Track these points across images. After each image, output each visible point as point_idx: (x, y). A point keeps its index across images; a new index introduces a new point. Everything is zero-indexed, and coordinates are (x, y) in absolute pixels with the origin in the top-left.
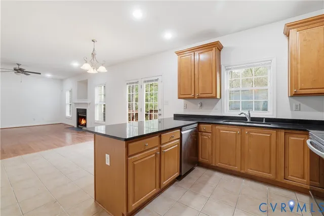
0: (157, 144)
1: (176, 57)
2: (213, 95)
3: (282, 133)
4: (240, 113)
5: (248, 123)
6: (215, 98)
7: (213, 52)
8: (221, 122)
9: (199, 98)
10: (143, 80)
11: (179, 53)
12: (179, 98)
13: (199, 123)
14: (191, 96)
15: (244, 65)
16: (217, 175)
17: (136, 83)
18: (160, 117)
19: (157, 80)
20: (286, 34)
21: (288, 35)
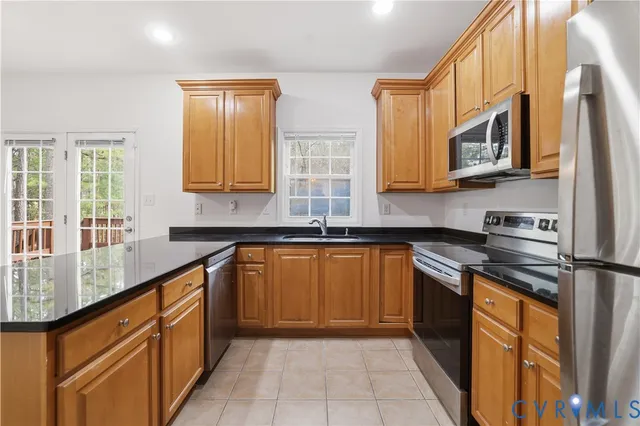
0: (153, 311)
1: (180, 94)
2: (264, 185)
3: (377, 252)
4: (310, 220)
5: (323, 237)
6: (267, 191)
7: (265, 99)
8: (281, 239)
9: (234, 190)
10: (73, 138)
11: (185, 85)
12: (186, 190)
13: (238, 245)
14: (217, 186)
15: (317, 135)
16: (278, 345)
17: (46, 142)
18: (129, 238)
19: (120, 142)
20: (374, 96)
21: (377, 97)
